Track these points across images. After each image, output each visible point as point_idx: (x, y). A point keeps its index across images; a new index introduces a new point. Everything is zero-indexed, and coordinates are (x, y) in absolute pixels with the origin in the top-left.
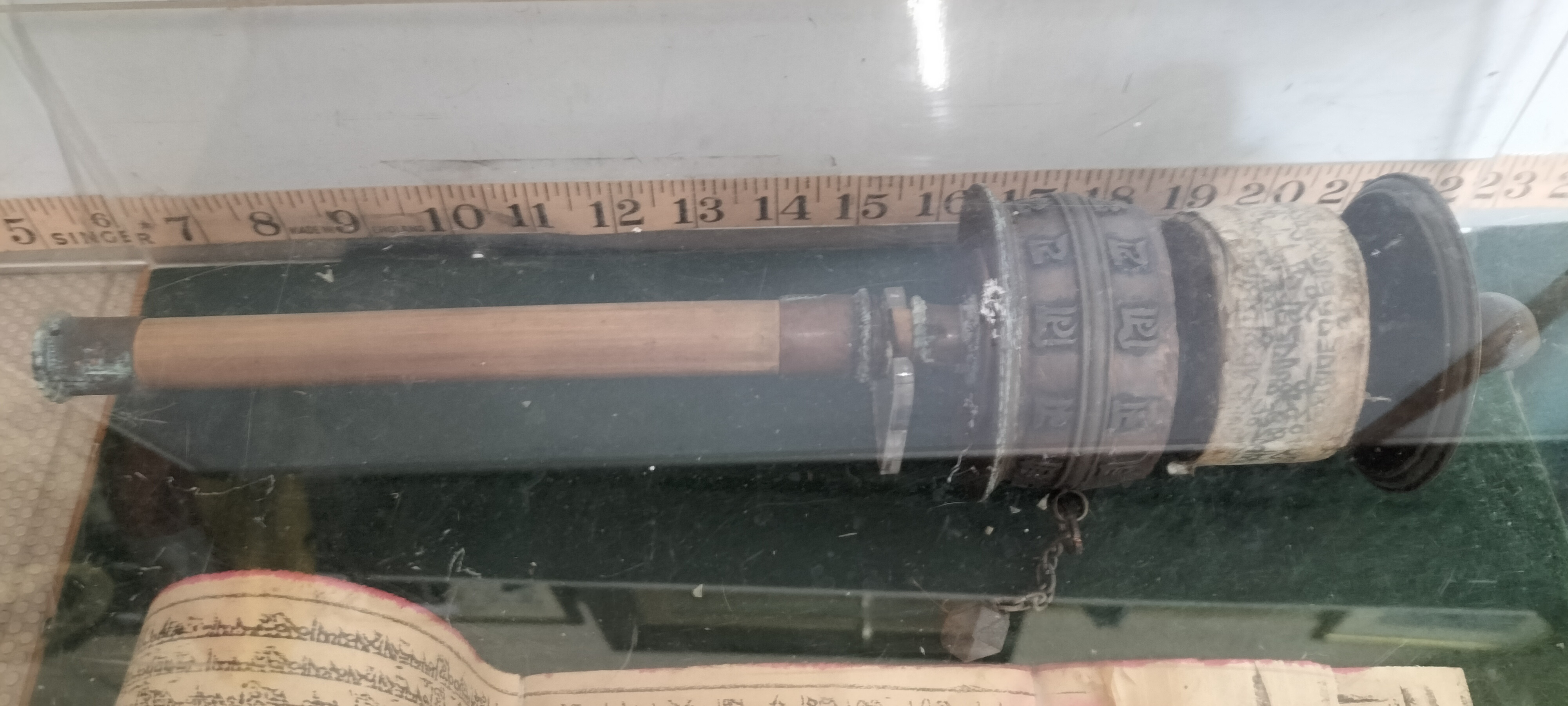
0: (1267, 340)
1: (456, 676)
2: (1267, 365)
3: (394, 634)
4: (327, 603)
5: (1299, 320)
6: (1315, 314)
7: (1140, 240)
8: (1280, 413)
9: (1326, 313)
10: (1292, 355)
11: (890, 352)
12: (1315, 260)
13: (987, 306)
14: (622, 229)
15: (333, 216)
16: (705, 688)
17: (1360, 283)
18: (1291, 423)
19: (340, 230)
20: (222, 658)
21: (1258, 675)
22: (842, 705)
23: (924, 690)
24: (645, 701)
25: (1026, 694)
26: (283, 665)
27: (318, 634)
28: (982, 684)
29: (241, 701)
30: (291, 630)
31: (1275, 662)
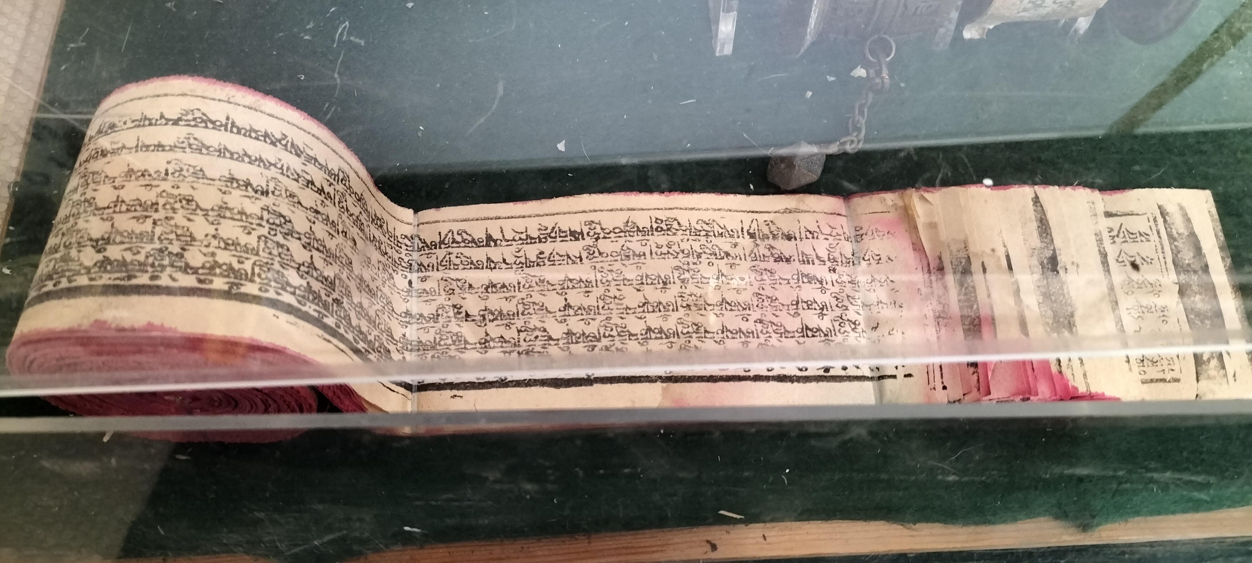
1: (356, 190)
3: (300, 139)
4: (238, 104)
16: (570, 213)
20: (147, 143)
21: (1037, 197)
22: (684, 223)
23: (753, 212)
24: (519, 224)
25: (839, 215)
26: (202, 148)
27: (230, 126)
28: (802, 207)
29: (167, 174)
30: (206, 122)
31: (1051, 187)
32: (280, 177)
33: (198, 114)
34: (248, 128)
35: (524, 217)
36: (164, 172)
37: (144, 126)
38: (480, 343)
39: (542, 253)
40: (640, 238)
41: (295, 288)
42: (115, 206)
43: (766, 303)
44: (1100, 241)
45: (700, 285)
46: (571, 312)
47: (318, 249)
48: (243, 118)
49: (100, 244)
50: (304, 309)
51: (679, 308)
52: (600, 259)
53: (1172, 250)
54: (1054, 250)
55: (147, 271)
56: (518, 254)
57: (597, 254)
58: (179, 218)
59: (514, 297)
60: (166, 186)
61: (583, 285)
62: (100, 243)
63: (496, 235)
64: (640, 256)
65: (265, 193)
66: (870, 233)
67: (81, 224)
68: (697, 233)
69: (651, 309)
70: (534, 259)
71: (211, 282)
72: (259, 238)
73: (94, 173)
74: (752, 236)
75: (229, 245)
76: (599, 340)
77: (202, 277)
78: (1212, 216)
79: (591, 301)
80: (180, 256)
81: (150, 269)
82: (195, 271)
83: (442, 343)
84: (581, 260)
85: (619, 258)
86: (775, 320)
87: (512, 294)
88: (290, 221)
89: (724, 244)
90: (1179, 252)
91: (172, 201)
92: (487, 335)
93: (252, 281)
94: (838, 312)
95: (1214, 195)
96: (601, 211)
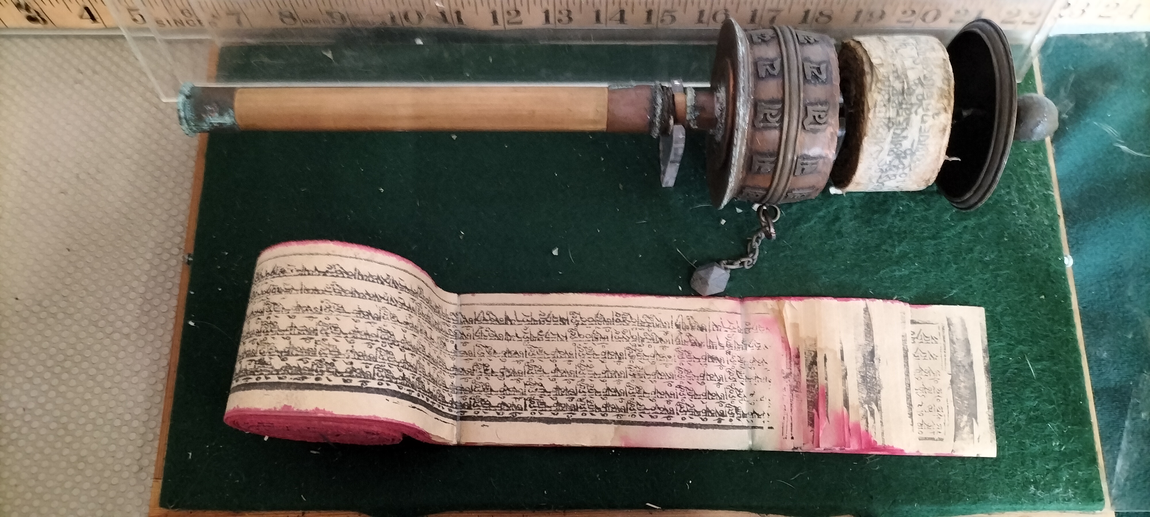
0: (890, 125)
1: (426, 296)
2: (889, 139)
3: (396, 275)
4: (361, 259)
5: (911, 113)
6: (920, 111)
7: (823, 62)
8: (894, 166)
9: (927, 110)
10: (904, 134)
11: (672, 122)
12: (925, 77)
14: (508, 27)
15: (330, 14)
16: (560, 305)
17: (949, 93)
18: (901, 171)
19: (334, 22)
20: (308, 287)
21: (867, 308)
22: (634, 317)
23: (680, 310)
24: (527, 310)
25: (736, 313)
26: (341, 292)
27: (358, 275)
28: (712, 308)
29: (321, 310)
30: (344, 273)
31: (877, 300)
32: (387, 306)
33: (338, 268)
34: (368, 275)
35: (530, 305)
36: (319, 308)
37: (305, 275)
38: (500, 391)
39: (541, 331)
40: (606, 326)
41: (397, 379)
42: (291, 330)
43: (684, 375)
44: (905, 341)
45: (642, 361)
46: (559, 374)
47: (408, 349)
48: (365, 268)
49: (284, 355)
50: (402, 391)
51: (628, 376)
52: (579, 339)
53: (951, 350)
54: (873, 347)
55: (313, 375)
56: (525, 331)
57: (577, 335)
58: (330, 340)
59: (522, 361)
60: (321, 317)
61: (567, 356)
62: (284, 354)
63: (512, 317)
64: (604, 338)
65: (379, 319)
66: (755, 328)
67: (270, 340)
68: (642, 324)
69: (610, 376)
70: (536, 335)
71: (351, 381)
72: (377, 349)
73: (275, 304)
74: (678, 326)
75: (360, 356)
76: (576, 395)
77: (346, 378)
78: (981, 327)
79: (572, 367)
80: (332, 364)
81: (315, 373)
82: (341, 374)
83: (476, 390)
84: (566, 338)
85: (591, 339)
86: (689, 386)
87: (521, 359)
88: (393, 335)
89: (659, 332)
90: (955, 352)
91: (325, 328)
92: (505, 386)
93: (374, 379)
94: (730, 382)
95: (986, 311)
96: (581, 305)
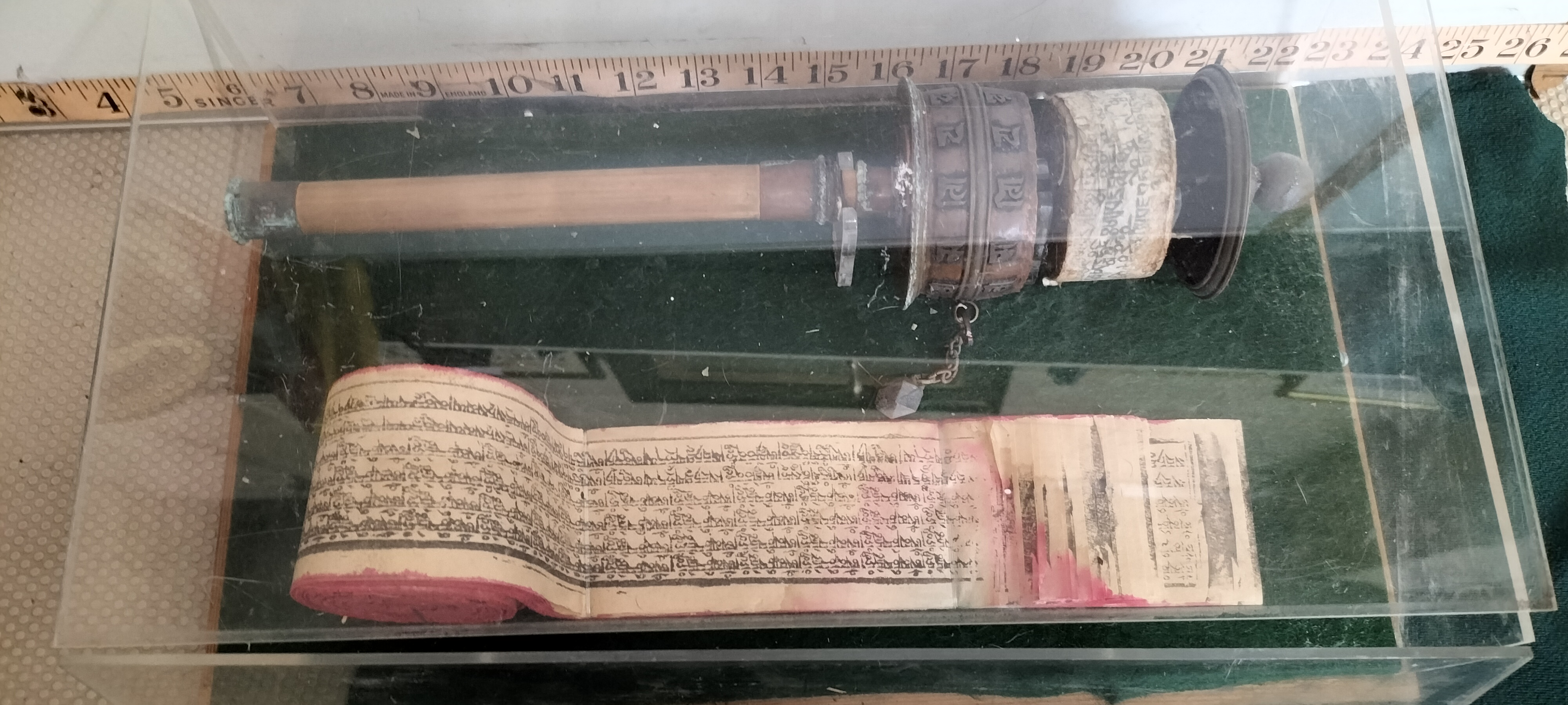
0: (1101, 198)
1: (542, 431)
2: (1101, 216)
3: (502, 405)
4: (458, 385)
5: (1125, 183)
6: (1136, 179)
7: (1015, 126)
8: (1111, 248)
9: (1145, 178)
10: (1119, 209)
11: (840, 204)
12: (1140, 139)
13: (900, 183)
14: (640, 93)
15: (416, 85)
16: (712, 437)
17: (1170, 157)
18: (1119, 254)
19: (421, 95)
20: (391, 422)
21: (1095, 425)
22: (806, 448)
23: (863, 437)
24: (671, 446)
25: (933, 439)
26: (434, 426)
27: (454, 405)
28: (903, 433)
29: (409, 449)
30: (436, 403)
31: (1108, 416)
32: (492, 442)
33: (428, 397)
34: (466, 404)
35: (675, 439)
36: (407, 447)
37: (388, 407)
38: (640, 548)
39: (690, 471)
40: (770, 461)
41: (506, 532)
42: (372, 475)
43: (870, 518)
44: (1143, 465)
45: (817, 502)
46: (714, 524)
47: (520, 496)
48: (462, 397)
49: (363, 507)
50: (513, 547)
51: (801, 522)
52: (737, 478)
53: (1201, 474)
54: (1104, 474)
55: (401, 529)
56: (670, 472)
57: (734, 474)
58: (422, 486)
59: (667, 509)
60: (409, 458)
61: (723, 501)
62: (363, 505)
63: (652, 455)
64: (769, 476)
65: (482, 458)
66: (957, 456)
67: (346, 489)
68: (816, 457)
69: (777, 522)
70: (683, 476)
71: (449, 535)
72: (480, 495)
73: (351, 445)
74: (861, 458)
75: (460, 504)
76: (735, 548)
77: (442, 532)
78: (1238, 444)
79: (729, 515)
80: (425, 516)
81: (403, 527)
82: (437, 528)
83: (610, 548)
84: (722, 479)
85: (752, 478)
86: (876, 532)
87: (666, 506)
88: (500, 478)
89: (838, 466)
90: (1206, 476)
91: (415, 471)
92: (646, 541)
93: (477, 532)
94: (927, 525)
95: (1244, 424)
96: (738, 436)
